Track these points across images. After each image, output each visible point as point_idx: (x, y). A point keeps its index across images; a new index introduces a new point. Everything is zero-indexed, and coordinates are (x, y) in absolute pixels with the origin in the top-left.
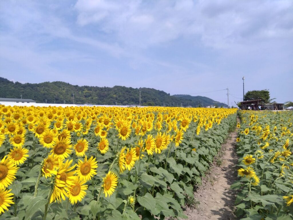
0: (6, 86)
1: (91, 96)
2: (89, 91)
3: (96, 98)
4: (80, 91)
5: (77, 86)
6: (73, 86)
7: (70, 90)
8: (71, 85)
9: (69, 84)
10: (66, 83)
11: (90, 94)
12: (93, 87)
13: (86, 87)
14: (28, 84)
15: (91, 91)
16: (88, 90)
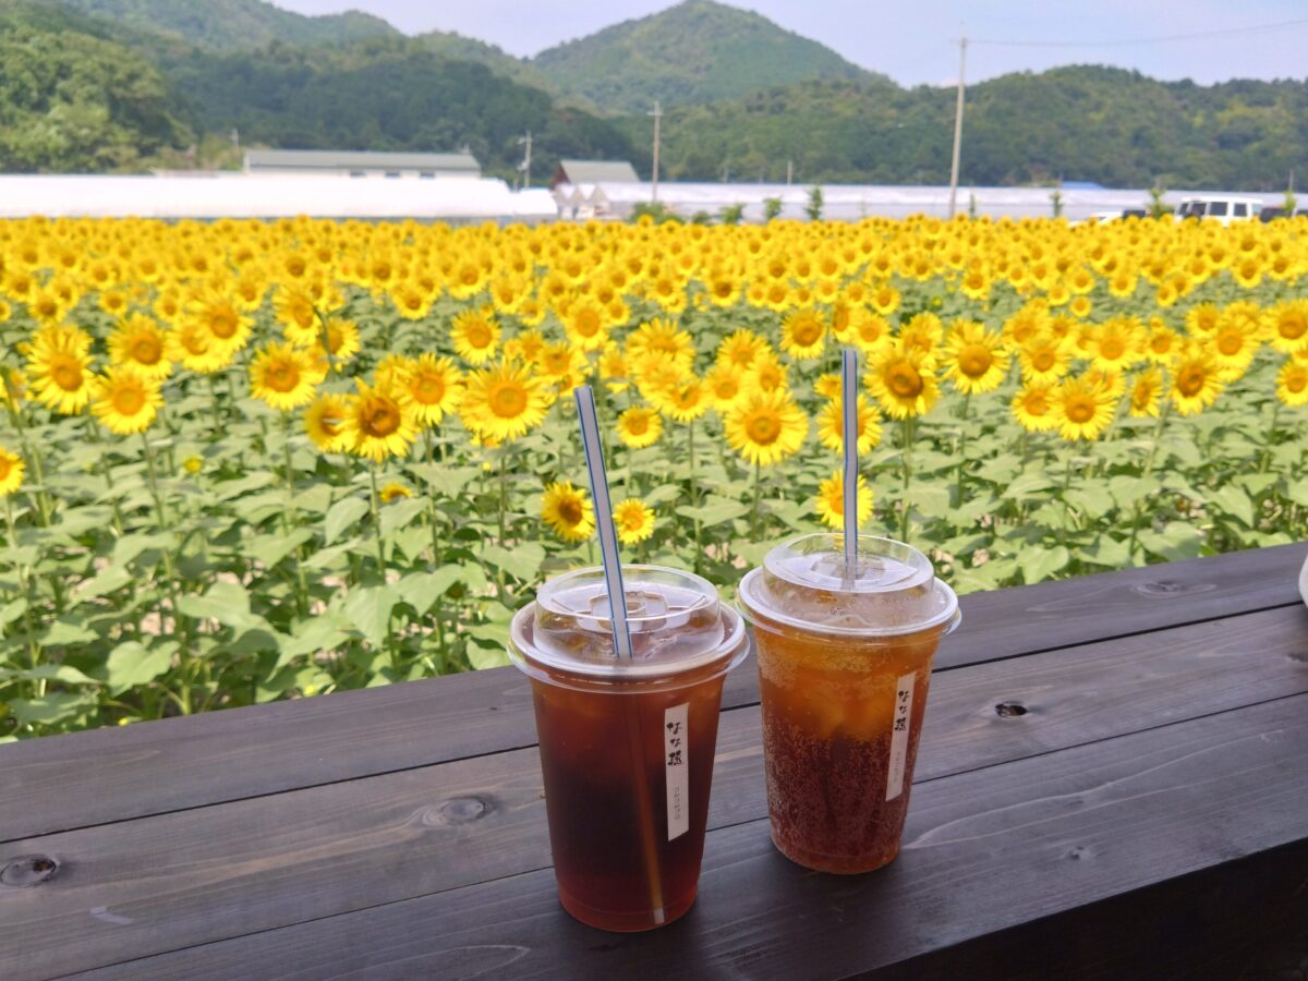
0: (820, 104)
1: (1259, 139)
2: (1252, 112)
3: (1293, 147)
4: (1201, 112)
5: (1187, 84)
6: (1164, 85)
7: (1133, 111)
8: (1150, 80)
9: (1137, 77)
10: (1124, 72)
11: (1257, 130)
12: (1289, 81)
13: (1241, 88)
14: (924, 88)
15: (1267, 112)
16: (1250, 105)
